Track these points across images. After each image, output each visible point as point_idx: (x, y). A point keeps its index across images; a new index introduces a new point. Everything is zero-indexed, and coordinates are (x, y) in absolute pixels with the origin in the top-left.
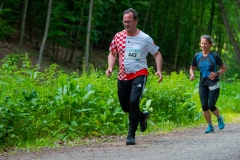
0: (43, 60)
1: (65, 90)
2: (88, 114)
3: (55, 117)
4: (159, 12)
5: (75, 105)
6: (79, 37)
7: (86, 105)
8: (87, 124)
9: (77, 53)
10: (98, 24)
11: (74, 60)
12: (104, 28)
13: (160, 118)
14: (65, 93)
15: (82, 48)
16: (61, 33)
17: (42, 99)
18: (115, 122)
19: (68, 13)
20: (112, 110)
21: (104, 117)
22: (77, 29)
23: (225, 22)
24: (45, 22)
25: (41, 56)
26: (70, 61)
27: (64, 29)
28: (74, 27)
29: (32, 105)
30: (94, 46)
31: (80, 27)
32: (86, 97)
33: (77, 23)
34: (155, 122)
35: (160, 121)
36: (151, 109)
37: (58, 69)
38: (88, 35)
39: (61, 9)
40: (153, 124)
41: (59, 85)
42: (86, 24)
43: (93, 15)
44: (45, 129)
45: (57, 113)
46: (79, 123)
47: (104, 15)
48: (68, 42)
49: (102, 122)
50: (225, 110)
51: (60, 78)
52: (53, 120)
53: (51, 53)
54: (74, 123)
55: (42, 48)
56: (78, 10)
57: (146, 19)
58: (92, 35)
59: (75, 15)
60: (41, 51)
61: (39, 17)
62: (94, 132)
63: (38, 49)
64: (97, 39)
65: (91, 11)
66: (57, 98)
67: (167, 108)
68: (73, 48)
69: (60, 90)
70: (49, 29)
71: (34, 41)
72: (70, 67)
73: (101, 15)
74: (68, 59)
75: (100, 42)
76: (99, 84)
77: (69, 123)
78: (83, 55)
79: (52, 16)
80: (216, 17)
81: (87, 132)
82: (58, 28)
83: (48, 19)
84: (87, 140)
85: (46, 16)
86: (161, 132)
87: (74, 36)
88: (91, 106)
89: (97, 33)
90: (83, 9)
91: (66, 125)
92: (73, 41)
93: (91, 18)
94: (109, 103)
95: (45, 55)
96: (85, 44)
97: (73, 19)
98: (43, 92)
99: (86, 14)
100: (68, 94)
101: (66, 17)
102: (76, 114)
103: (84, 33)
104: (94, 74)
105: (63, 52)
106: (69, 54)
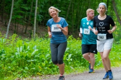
0: (9, 32)
1: (21, 49)
2: (34, 63)
3: (15, 64)
4: (77, 4)
5: (27, 58)
6: (30, 19)
7: (33, 57)
8: (34, 68)
9: (29, 28)
10: (41, 11)
11: (27, 32)
12: (45, 13)
13: (76, 64)
14: (21, 51)
15: (32, 25)
16: (20, 17)
17: (8, 54)
18: (50, 67)
19: (24, 5)
20: (49, 60)
21: (44, 64)
22: (29, 14)
23: (115, 9)
24: (10, 11)
25: (8, 30)
26: (25, 33)
27: (22, 14)
28: (27, 13)
29: (2, 57)
30: (39, 24)
31: (30, 13)
32: (33, 53)
33: (29, 11)
34: (74, 67)
35: (76, 66)
36: (71, 60)
37: (17, 37)
38: (35, 18)
39: (19, 3)
40: (72, 68)
41: (17, 46)
42: (34, 11)
43: (38, 6)
44: (10, 71)
45: (16, 62)
46: (29, 68)
47: (45, 6)
48: (24, 22)
49: (43, 67)
50: (115, 60)
51: (18, 42)
52: (14, 66)
53: (14, 28)
54: (26, 68)
55: (9, 25)
56: (30, 3)
57: (69, 8)
58: (38, 18)
59: (28, 6)
60: (8, 27)
61: (7, 7)
62: (38, 73)
63: (6, 26)
64: (40, 20)
65: (37, 4)
66: (16, 54)
67: (81, 59)
68: (27, 26)
69: (18, 49)
70: (13, 14)
71: (4, 21)
72: (25, 36)
73: (43, 6)
74: (24, 32)
75: (42, 22)
76: (41, 46)
77: (24, 68)
78: (33, 29)
79: (14, 7)
80: (110, 6)
81: (34, 73)
82: (18, 14)
83: (12, 9)
84: (34, 78)
85: (11, 7)
86: (77, 73)
87: (27, 18)
88: (36, 58)
89: (40, 16)
90: (32, 3)
91: (22, 69)
92: (27, 21)
93: (37, 8)
94: (47, 56)
95: (11, 29)
96: (33, 23)
97: (27, 9)
98: (8, 50)
99: (34, 6)
100: (23, 51)
101: (22, 7)
102: (27, 63)
103: (33, 17)
104: (38, 40)
105: (21, 27)
106: (25, 28)
